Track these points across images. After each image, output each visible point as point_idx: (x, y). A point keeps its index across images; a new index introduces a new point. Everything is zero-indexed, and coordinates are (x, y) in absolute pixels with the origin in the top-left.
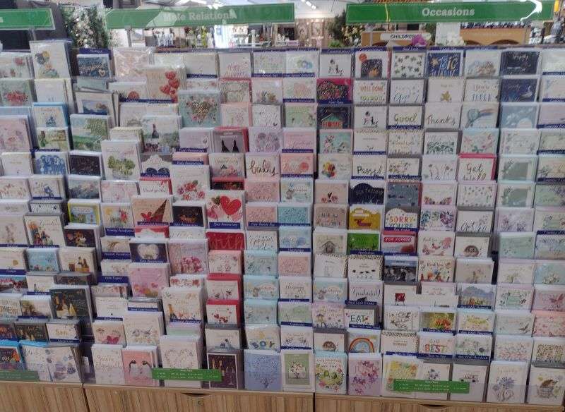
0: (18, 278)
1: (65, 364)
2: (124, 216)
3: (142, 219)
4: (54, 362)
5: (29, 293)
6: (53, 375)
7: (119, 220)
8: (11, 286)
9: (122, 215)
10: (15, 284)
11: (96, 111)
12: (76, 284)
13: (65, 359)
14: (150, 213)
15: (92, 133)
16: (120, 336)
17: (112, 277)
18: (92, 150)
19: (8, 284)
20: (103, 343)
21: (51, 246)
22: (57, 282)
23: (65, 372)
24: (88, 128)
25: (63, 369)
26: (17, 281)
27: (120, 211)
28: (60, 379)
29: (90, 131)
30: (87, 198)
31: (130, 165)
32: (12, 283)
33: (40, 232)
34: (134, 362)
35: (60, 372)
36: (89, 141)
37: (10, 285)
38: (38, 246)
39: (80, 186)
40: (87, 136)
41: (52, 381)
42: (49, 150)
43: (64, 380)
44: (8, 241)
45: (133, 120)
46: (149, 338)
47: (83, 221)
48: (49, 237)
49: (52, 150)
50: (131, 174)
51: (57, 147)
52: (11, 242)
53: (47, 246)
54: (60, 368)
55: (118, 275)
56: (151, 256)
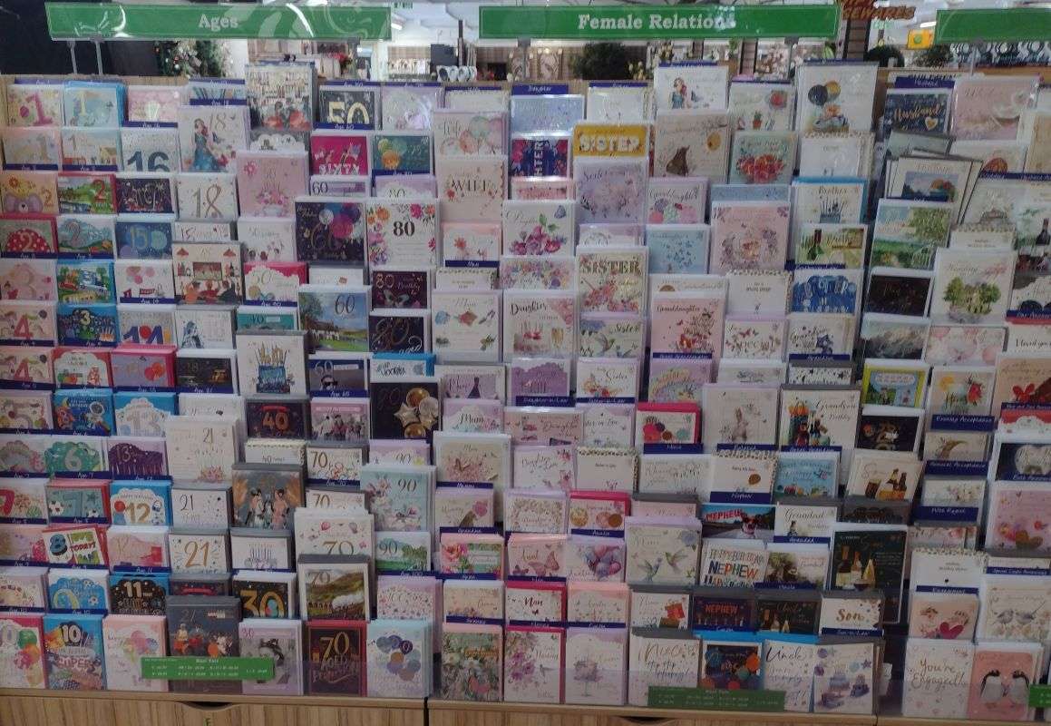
0: (753, 510)
1: (852, 677)
2: (975, 390)
3: (1012, 398)
4: (828, 674)
5: (778, 539)
6: (818, 698)
7: (964, 399)
8: (737, 525)
9: (973, 390)
10: (746, 520)
11: (928, 194)
12: (882, 521)
13: (854, 667)
14: (1031, 387)
15: (916, 235)
16: (966, 622)
17: (946, 508)
18: (907, 266)
19: (731, 521)
20: (929, 636)
21: (826, 447)
22: (842, 517)
23: (847, 693)
24: (912, 225)
25: (846, 687)
26: (751, 515)
27: (970, 382)
28: (830, 707)
29: (914, 230)
30: (897, 356)
31: (989, 295)
32: (739, 519)
33: (811, 421)
34: (995, 674)
35: (836, 694)
36: (906, 249)
37: (736, 522)
38: (799, 448)
39: (888, 335)
40: (905, 240)
41: (812, 711)
42: (823, 266)
43: (839, 709)
44: (733, 439)
45: (993, 211)
46: (1029, 627)
47: (887, 402)
48: (825, 431)
49: (829, 266)
50: (988, 311)
51: (841, 262)
52: (740, 441)
53: (816, 447)
54: (839, 684)
55: (957, 504)
56: (1039, 469)
